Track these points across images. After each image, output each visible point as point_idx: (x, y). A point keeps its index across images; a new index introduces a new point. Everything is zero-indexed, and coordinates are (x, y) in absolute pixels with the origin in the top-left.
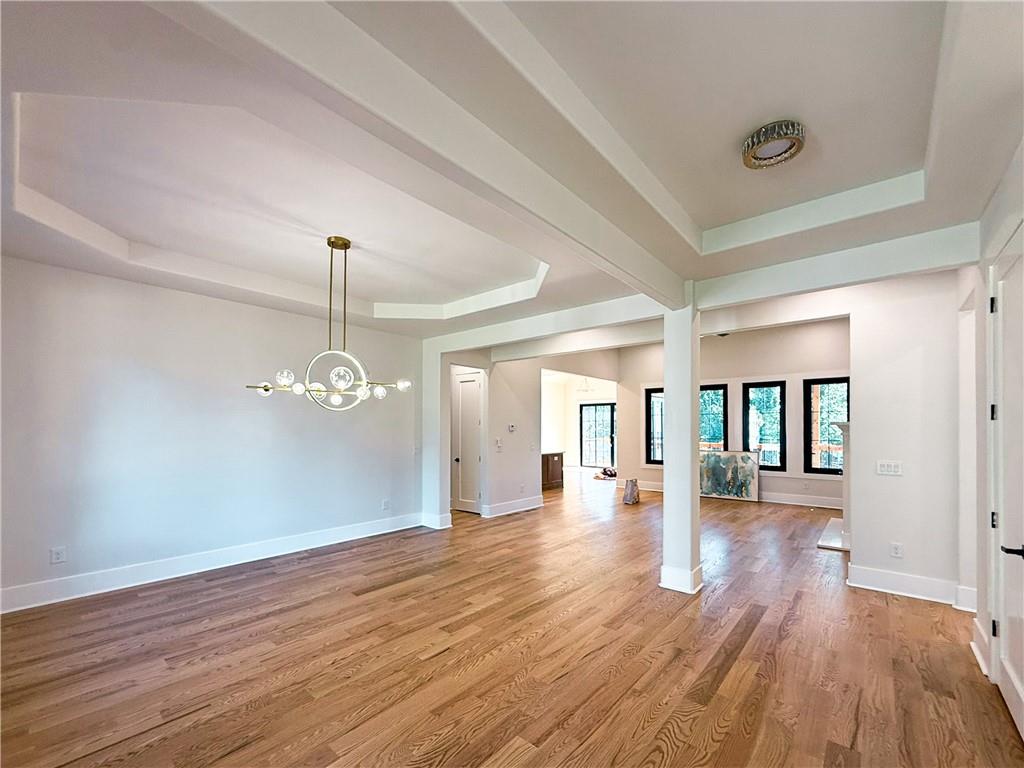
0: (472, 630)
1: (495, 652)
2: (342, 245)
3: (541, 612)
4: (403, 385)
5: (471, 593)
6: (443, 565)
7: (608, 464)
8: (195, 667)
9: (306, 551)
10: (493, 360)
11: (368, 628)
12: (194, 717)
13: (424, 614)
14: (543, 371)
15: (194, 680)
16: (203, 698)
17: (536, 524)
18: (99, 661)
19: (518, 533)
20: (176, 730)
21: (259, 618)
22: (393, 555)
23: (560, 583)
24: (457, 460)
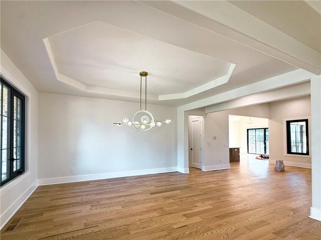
0: (197, 219)
1: (209, 233)
2: (145, 74)
3: (233, 217)
4: (168, 121)
5: (197, 201)
6: (186, 187)
7: (263, 153)
8: (97, 210)
9: (137, 176)
10: (206, 113)
11: (153, 208)
12: (93, 229)
13: (176, 207)
14: (229, 115)
15: (95, 215)
16: (97, 222)
17: (227, 176)
18: (75, 202)
19: (219, 178)
20: (86, 232)
21: (119, 197)
22: (166, 181)
23: (243, 205)
24: (192, 149)
